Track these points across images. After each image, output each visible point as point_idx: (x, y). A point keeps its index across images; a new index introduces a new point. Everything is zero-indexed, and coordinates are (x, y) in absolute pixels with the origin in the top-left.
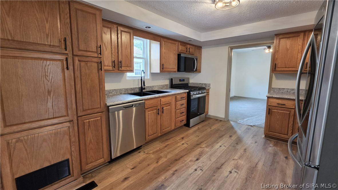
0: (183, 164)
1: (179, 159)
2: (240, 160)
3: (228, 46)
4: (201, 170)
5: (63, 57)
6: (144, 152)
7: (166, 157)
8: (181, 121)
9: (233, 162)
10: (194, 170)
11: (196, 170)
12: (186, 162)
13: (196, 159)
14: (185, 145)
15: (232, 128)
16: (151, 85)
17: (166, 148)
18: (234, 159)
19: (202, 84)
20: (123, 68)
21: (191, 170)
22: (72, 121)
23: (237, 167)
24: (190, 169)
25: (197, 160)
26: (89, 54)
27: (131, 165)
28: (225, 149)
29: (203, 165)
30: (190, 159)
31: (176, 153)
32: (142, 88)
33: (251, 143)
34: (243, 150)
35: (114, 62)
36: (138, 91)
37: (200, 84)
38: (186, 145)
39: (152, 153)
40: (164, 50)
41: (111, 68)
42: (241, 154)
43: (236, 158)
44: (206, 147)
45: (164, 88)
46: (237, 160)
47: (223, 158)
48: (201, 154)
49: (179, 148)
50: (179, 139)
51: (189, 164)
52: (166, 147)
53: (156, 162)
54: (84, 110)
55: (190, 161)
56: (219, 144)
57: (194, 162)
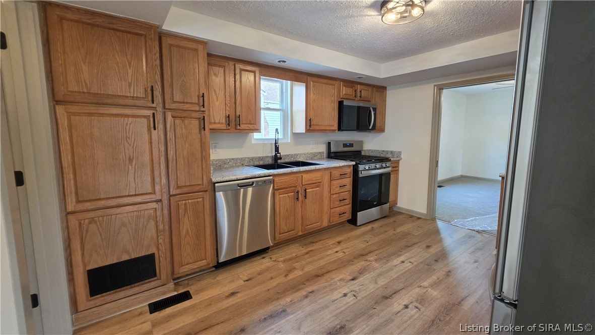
0: (327, 284)
1: (323, 275)
2: (432, 289)
3: (432, 85)
4: (355, 296)
5: (149, 113)
6: (271, 258)
7: (303, 269)
8: (340, 214)
9: (417, 290)
10: (343, 295)
11: (345, 295)
12: (332, 281)
13: (351, 278)
14: (340, 255)
15: (437, 232)
16: (293, 153)
17: (307, 256)
18: (420, 286)
19: (387, 151)
20: (243, 126)
21: (336, 295)
22: (160, 201)
23: (422, 300)
24: (336, 292)
25: (353, 280)
26: (187, 107)
27: (246, 275)
28: (410, 267)
29: (359, 289)
30: (341, 277)
31: (322, 265)
32: (276, 158)
33: (466, 262)
34: (444, 273)
35: (229, 117)
36: (270, 161)
37: (383, 153)
38: (342, 254)
39: (282, 261)
40: (312, 96)
41: (224, 126)
42: (438, 279)
43: (425, 284)
44: (376, 260)
45: (315, 158)
46: (426, 287)
47: (401, 282)
48: (362, 272)
49: (328, 258)
50: (333, 244)
51: (337, 284)
52: (307, 253)
53: (284, 275)
54: (178, 187)
55: (341, 280)
56: (402, 258)
57: (347, 282)
